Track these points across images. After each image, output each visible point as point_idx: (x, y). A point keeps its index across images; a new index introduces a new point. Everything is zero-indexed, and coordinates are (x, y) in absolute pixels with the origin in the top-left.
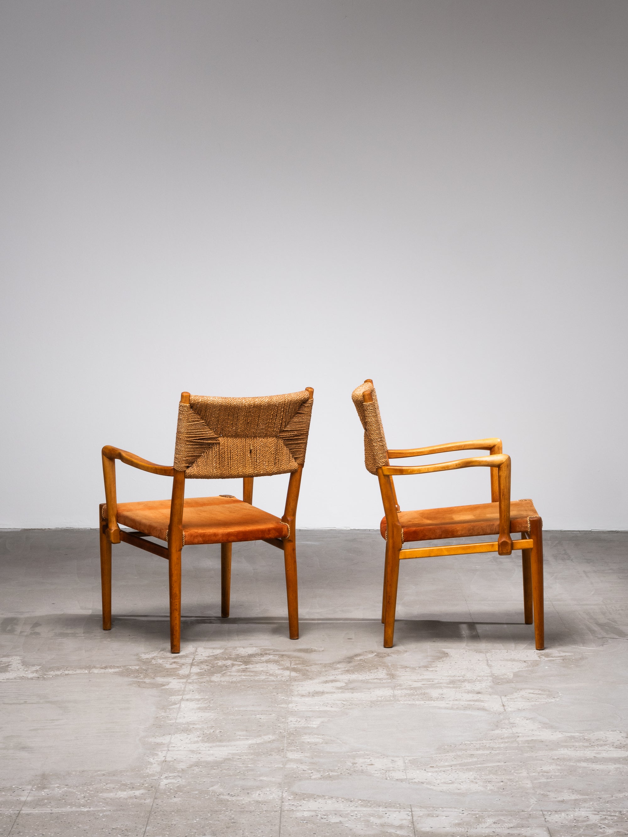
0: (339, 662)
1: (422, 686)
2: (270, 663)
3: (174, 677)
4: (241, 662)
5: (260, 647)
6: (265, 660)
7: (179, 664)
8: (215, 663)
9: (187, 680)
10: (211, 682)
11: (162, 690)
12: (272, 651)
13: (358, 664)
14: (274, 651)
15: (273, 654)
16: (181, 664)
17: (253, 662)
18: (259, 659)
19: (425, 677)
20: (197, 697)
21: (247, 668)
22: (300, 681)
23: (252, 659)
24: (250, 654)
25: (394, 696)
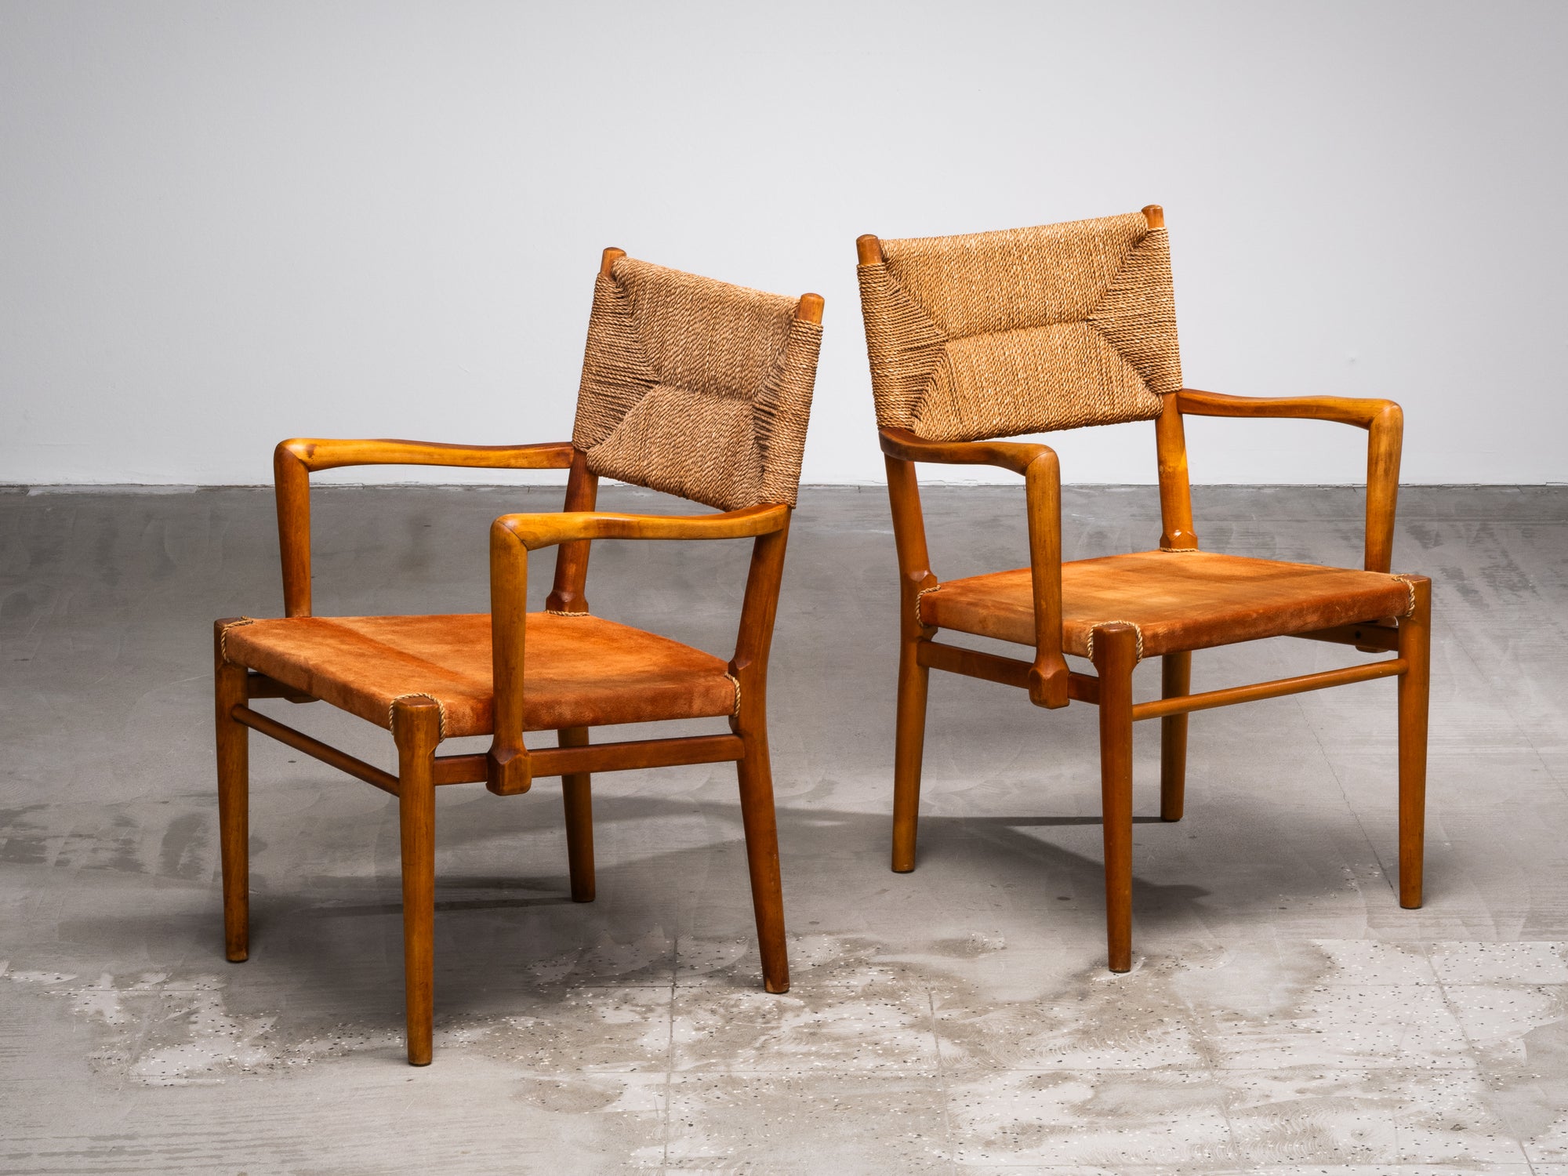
0: (1057, 997)
1: (1299, 1097)
2: (876, 1000)
3: (633, 1065)
4: (801, 997)
5: (838, 934)
6: (859, 989)
7: (637, 1005)
8: (732, 1002)
9: (669, 1077)
10: (734, 1082)
11: (608, 1117)
12: (872, 951)
13: (1108, 1002)
14: (878, 951)
15: (880, 964)
16: (642, 1006)
17: (831, 996)
18: (844, 982)
19: (1298, 1059)
20: (707, 1150)
21: (819, 1024)
22: (970, 1080)
23: (827, 983)
24: (817, 963)
25: (1235, 1144)
